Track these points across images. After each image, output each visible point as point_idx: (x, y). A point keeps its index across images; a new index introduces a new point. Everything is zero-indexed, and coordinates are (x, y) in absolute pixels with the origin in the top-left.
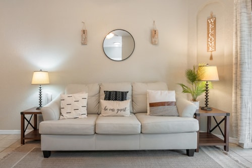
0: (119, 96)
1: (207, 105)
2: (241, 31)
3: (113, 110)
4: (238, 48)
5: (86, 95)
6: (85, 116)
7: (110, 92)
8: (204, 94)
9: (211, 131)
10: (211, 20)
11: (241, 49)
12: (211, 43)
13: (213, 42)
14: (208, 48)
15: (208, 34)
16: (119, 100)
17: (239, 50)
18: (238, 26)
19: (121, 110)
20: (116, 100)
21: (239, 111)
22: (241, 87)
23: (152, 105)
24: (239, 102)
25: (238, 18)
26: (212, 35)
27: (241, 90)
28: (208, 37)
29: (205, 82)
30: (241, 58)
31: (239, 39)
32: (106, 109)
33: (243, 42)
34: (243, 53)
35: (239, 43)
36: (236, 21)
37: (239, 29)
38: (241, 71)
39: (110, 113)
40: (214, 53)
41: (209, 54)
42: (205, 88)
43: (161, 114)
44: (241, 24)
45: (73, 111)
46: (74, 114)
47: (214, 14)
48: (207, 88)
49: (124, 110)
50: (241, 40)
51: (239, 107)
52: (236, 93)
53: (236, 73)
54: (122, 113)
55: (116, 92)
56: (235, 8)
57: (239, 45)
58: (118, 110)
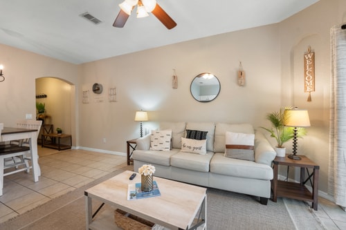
0: (198, 135)
1: (295, 153)
2: (338, 69)
3: (190, 147)
4: (335, 89)
5: (170, 132)
6: (169, 150)
7: (191, 131)
8: (292, 140)
9: (304, 183)
10: (309, 55)
11: (338, 91)
12: (309, 82)
13: (311, 82)
14: (306, 88)
15: (305, 71)
16: (198, 139)
17: (335, 93)
18: (335, 62)
19: (196, 148)
20: (195, 138)
21: (336, 165)
22: (338, 137)
23: (228, 147)
24: (336, 155)
25: (335, 53)
26: (309, 72)
27: (338, 140)
28: (306, 75)
29: (293, 128)
30: (338, 101)
31: (335, 79)
32: (184, 146)
33: (342, 81)
34: (341, 96)
35: (335, 83)
36: (332, 56)
37: (335, 66)
38: (338, 118)
39: (188, 150)
40: (313, 94)
41: (307, 95)
42: (293, 135)
43: (236, 156)
44: (338, 60)
45: (159, 145)
46: (160, 147)
47: (312, 48)
48: (295, 134)
49: (200, 149)
50: (338, 80)
51: (335, 160)
52: (333, 143)
53: (333, 120)
54: (198, 151)
55: (196, 131)
56: (331, 40)
57: (335, 86)
58: (194, 148)
